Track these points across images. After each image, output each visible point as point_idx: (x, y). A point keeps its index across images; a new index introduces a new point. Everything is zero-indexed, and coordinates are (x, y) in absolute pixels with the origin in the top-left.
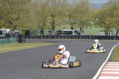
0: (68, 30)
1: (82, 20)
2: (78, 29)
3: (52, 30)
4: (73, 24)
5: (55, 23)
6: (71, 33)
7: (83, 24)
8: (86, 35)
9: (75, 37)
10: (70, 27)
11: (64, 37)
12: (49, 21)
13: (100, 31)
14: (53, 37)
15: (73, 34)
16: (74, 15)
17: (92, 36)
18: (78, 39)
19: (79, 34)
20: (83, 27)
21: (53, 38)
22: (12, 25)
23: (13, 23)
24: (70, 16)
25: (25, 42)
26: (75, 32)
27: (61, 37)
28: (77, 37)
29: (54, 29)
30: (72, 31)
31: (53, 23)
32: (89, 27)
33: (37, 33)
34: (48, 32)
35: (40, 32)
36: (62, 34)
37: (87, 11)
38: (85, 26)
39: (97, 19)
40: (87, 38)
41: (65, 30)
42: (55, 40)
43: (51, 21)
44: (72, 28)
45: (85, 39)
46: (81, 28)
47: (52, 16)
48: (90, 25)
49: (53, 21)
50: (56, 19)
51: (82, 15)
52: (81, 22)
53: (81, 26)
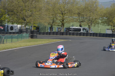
0: (77, 28)
1: (91, 18)
2: (87, 27)
3: (62, 26)
4: (81, 22)
5: (64, 20)
6: (80, 30)
7: (91, 22)
8: (94, 32)
9: (84, 34)
10: (79, 24)
11: (73, 34)
12: (59, 18)
13: (107, 29)
14: (62, 34)
15: (82, 31)
16: (83, 14)
17: (100, 34)
18: (87, 36)
19: (87, 31)
20: (91, 25)
22: (25, 22)
23: (26, 19)
24: (79, 14)
25: (36, 37)
26: (83, 29)
27: (70, 34)
28: (86, 35)
29: (63, 26)
30: (81, 29)
31: (63, 21)
32: (97, 25)
33: (47, 29)
34: (57, 29)
36: (71, 31)
37: (96, 10)
38: (93, 24)
39: (105, 18)
40: (95, 35)
41: (73, 27)
42: (64, 36)
43: (61, 18)
44: (80, 26)
45: (93, 36)
46: (89, 26)
47: (62, 14)
48: (98, 23)
49: (63, 18)
50: (66, 17)
51: (91, 13)
52: (89, 20)
53: (90, 24)
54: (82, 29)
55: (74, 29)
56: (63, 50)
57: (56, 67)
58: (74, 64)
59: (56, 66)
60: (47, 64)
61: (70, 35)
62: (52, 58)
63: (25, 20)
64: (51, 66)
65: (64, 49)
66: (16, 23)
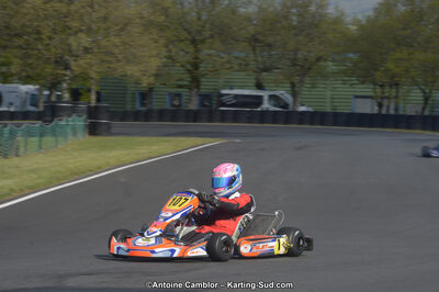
0: (246, 92)
3: (190, 89)
4: (265, 70)
5: (202, 65)
6: (258, 100)
7: (303, 70)
10: (252, 80)
11: (236, 117)
13: (357, 97)
14: (194, 116)
16: (270, 40)
17: (336, 115)
19: (286, 106)
20: (302, 81)
21: (195, 121)
22: (68, 73)
24: (254, 41)
26: (272, 97)
27: (224, 117)
29: (198, 87)
30: (260, 98)
31: (196, 66)
32: (321, 82)
33: (128, 100)
35: (138, 96)
36: (224, 105)
37: (318, 26)
38: (307, 79)
39: (351, 55)
41: (234, 92)
43: (189, 58)
44: (259, 86)
46: (293, 85)
47: (194, 42)
48: (325, 77)
49: (197, 58)
50: (206, 51)
51: (300, 38)
52: (295, 65)
53: (296, 79)
54: (266, 98)
55: (236, 96)
56: (236, 186)
57: (175, 255)
58: (271, 244)
59: (173, 251)
60: (140, 242)
61: (223, 120)
62: (166, 219)
63: (67, 67)
64: (153, 252)
65: (240, 180)
66: (20, 79)
